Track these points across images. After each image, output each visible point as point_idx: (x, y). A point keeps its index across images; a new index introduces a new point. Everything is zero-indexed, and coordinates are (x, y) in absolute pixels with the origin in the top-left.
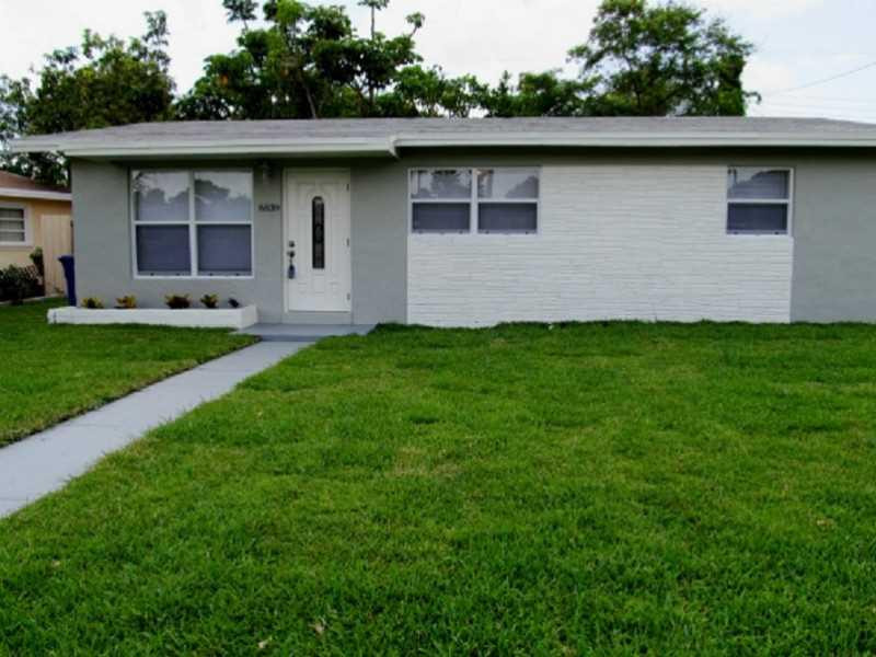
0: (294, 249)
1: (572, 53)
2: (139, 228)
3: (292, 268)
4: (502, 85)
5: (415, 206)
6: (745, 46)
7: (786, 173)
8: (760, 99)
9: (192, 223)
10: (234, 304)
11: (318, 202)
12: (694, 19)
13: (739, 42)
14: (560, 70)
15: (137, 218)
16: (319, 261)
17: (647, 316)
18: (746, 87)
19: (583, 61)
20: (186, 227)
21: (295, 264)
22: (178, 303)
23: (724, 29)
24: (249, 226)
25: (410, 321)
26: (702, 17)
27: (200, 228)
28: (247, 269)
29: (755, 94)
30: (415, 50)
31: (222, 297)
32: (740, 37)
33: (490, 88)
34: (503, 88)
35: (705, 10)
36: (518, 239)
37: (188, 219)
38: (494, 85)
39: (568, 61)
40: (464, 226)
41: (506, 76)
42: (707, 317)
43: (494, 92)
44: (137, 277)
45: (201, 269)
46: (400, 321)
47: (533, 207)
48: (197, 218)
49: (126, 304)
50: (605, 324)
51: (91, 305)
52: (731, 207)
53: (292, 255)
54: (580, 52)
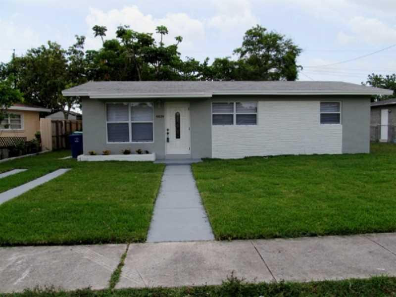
0: (169, 131)
1: (235, 51)
2: (108, 124)
3: (168, 139)
4: (205, 62)
5: (214, 115)
6: (299, 50)
7: (339, 103)
8: (302, 68)
9: (130, 122)
10: (147, 152)
11: (178, 114)
12: (280, 39)
13: (297, 48)
14: (230, 57)
15: (107, 120)
16: (178, 136)
17: (296, 153)
18: (297, 64)
19: (239, 54)
20: (127, 124)
21: (169, 137)
22: (127, 152)
23: (292, 43)
24: (152, 124)
25: (213, 157)
26: (284, 38)
27: (133, 124)
28: (152, 139)
29: (300, 66)
30: (178, 50)
31: (143, 150)
32: (297, 46)
33: (200, 63)
34: (205, 64)
35: (285, 36)
36: (251, 127)
37: (128, 120)
38: (202, 62)
39: (233, 54)
40: (231, 123)
41: (208, 59)
42: (315, 152)
43: (201, 65)
44: (108, 143)
45: (133, 140)
46: (209, 157)
47: (255, 116)
48: (132, 120)
49: (106, 153)
50: (286, 156)
51: (92, 154)
52: (322, 115)
53: (168, 133)
54: (238, 51)
